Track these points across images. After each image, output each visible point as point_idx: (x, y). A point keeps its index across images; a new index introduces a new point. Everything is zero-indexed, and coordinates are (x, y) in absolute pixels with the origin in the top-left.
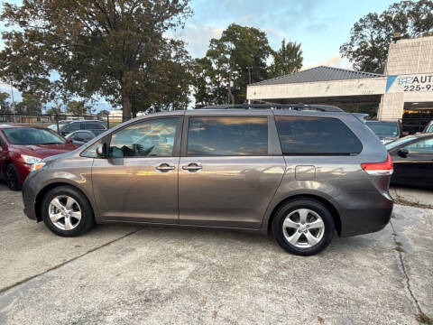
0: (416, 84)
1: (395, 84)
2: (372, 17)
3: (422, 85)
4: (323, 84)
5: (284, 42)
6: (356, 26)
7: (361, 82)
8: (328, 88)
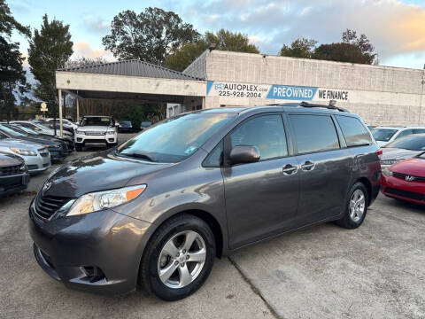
0: (226, 90)
1: (213, 87)
2: (131, 15)
3: (231, 92)
4: (153, 81)
5: (45, 18)
6: (116, 19)
7: (187, 84)
8: (158, 85)
